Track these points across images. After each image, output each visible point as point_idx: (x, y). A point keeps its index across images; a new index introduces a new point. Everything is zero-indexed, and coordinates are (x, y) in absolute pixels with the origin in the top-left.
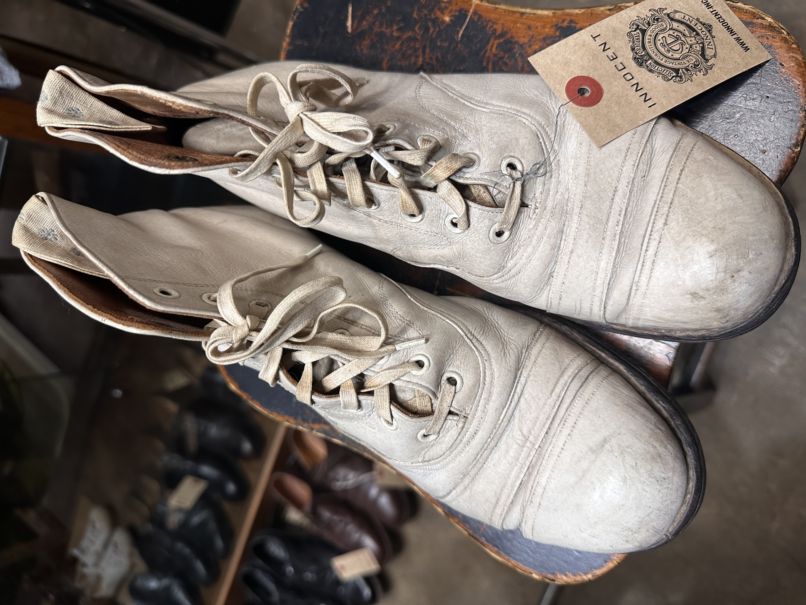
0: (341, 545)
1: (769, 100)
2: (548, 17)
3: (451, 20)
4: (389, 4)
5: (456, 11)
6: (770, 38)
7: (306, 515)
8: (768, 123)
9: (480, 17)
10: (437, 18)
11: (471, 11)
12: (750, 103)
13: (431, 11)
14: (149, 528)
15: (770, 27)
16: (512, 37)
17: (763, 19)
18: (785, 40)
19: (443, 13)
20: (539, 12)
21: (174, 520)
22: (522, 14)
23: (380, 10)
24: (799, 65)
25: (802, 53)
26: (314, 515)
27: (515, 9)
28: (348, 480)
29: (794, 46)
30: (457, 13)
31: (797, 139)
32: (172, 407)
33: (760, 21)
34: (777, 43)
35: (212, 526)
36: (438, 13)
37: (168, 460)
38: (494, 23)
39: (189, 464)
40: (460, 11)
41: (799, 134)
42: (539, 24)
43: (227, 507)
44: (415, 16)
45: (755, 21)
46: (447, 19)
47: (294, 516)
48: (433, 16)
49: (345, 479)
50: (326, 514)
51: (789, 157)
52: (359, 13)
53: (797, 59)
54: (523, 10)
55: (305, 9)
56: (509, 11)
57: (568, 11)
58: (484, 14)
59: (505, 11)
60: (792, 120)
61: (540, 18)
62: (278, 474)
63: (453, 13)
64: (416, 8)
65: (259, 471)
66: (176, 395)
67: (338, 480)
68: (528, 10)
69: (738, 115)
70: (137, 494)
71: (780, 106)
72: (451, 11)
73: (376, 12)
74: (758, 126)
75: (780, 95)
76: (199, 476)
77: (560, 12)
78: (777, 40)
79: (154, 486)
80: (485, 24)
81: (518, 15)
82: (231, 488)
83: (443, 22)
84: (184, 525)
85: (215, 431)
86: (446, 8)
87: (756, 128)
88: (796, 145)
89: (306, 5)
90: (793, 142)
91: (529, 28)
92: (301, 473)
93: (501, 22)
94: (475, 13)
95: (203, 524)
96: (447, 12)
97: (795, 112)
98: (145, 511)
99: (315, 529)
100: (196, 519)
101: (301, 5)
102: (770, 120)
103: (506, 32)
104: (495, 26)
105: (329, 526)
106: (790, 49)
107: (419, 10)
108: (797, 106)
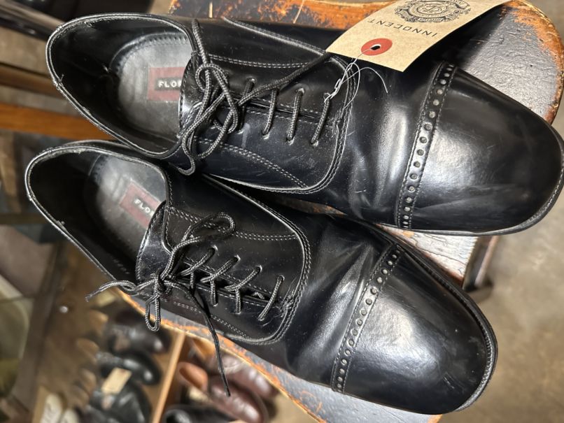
0: (230, 414)
1: (531, 68)
2: (360, 8)
3: (287, 13)
4: (240, 2)
5: (290, 6)
6: (532, 20)
7: (204, 393)
8: (532, 86)
9: (308, 9)
10: (276, 12)
11: (302, 6)
12: (518, 71)
13: (272, 6)
14: (89, 408)
15: (532, 12)
16: (333, 25)
17: (526, 5)
18: (543, 22)
19: (280, 8)
20: (353, 5)
21: (108, 402)
22: (340, 7)
23: (234, 7)
24: (555, 40)
25: (557, 32)
26: (210, 392)
27: (335, 3)
28: (233, 366)
29: (550, 26)
30: (291, 8)
31: (556, 98)
32: (103, 318)
33: (523, 7)
34: (537, 23)
35: (136, 405)
36: (277, 8)
37: (101, 357)
38: (318, 14)
39: (117, 360)
40: (293, 6)
41: (557, 94)
42: (353, 14)
43: (146, 389)
44: (259, 11)
45: (519, 7)
46: (284, 12)
47: (195, 394)
48: (273, 11)
49: (231, 365)
50: (219, 392)
51: (551, 112)
52: (218, 10)
53: (553, 36)
54: (341, 4)
55: (178, 8)
56: (331, 5)
57: (375, 4)
58: (311, 8)
59: (327, 4)
60: (551, 83)
61: (355, 9)
62: (182, 364)
63: (288, 8)
64: (260, 5)
65: (168, 362)
66: (106, 309)
67: (226, 367)
68: (345, 4)
69: (509, 80)
70: (79, 383)
71: (541, 73)
72: (287, 6)
73: (230, 8)
74: (524, 88)
75: (540, 64)
76: (124, 368)
77: (369, 5)
78: (538, 21)
79: (91, 377)
80: (312, 15)
81: (337, 8)
82: (148, 375)
83: (281, 15)
84: (115, 404)
85: (135, 334)
86: (283, 4)
87: (523, 90)
88: (555, 103)
89: (178, 5)
90: (553, 100)
91: (346, 17)
92: (198, 362)
93: (325, 13)
94: (305, 7)
95: (129, 404)
96: (283, 7)
97: (553, 77)
98: (85, 396)
99: (211, 402)
100: (123, 401)
101: (175, 5)
102: (533, 83)
103: (328, 21)
104: (320, 17)
105: (221, 401)
106: (547, 28)
107: (263, 6)
108: (555, 72)
